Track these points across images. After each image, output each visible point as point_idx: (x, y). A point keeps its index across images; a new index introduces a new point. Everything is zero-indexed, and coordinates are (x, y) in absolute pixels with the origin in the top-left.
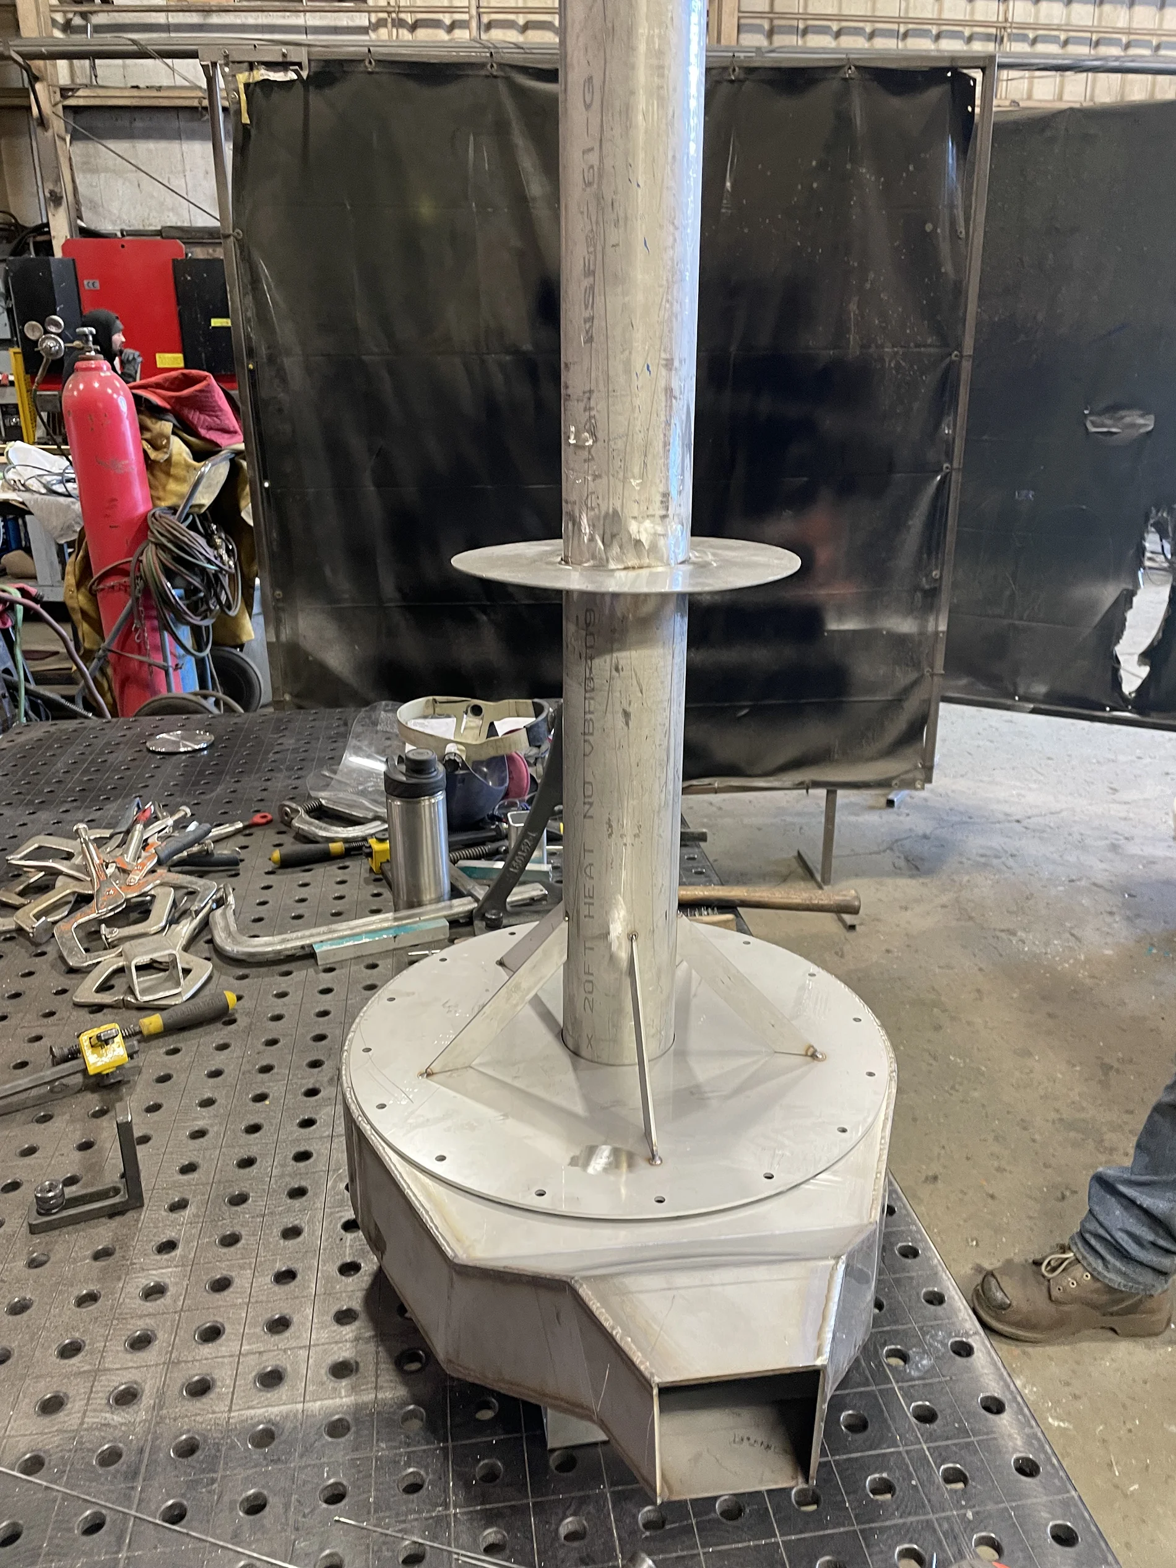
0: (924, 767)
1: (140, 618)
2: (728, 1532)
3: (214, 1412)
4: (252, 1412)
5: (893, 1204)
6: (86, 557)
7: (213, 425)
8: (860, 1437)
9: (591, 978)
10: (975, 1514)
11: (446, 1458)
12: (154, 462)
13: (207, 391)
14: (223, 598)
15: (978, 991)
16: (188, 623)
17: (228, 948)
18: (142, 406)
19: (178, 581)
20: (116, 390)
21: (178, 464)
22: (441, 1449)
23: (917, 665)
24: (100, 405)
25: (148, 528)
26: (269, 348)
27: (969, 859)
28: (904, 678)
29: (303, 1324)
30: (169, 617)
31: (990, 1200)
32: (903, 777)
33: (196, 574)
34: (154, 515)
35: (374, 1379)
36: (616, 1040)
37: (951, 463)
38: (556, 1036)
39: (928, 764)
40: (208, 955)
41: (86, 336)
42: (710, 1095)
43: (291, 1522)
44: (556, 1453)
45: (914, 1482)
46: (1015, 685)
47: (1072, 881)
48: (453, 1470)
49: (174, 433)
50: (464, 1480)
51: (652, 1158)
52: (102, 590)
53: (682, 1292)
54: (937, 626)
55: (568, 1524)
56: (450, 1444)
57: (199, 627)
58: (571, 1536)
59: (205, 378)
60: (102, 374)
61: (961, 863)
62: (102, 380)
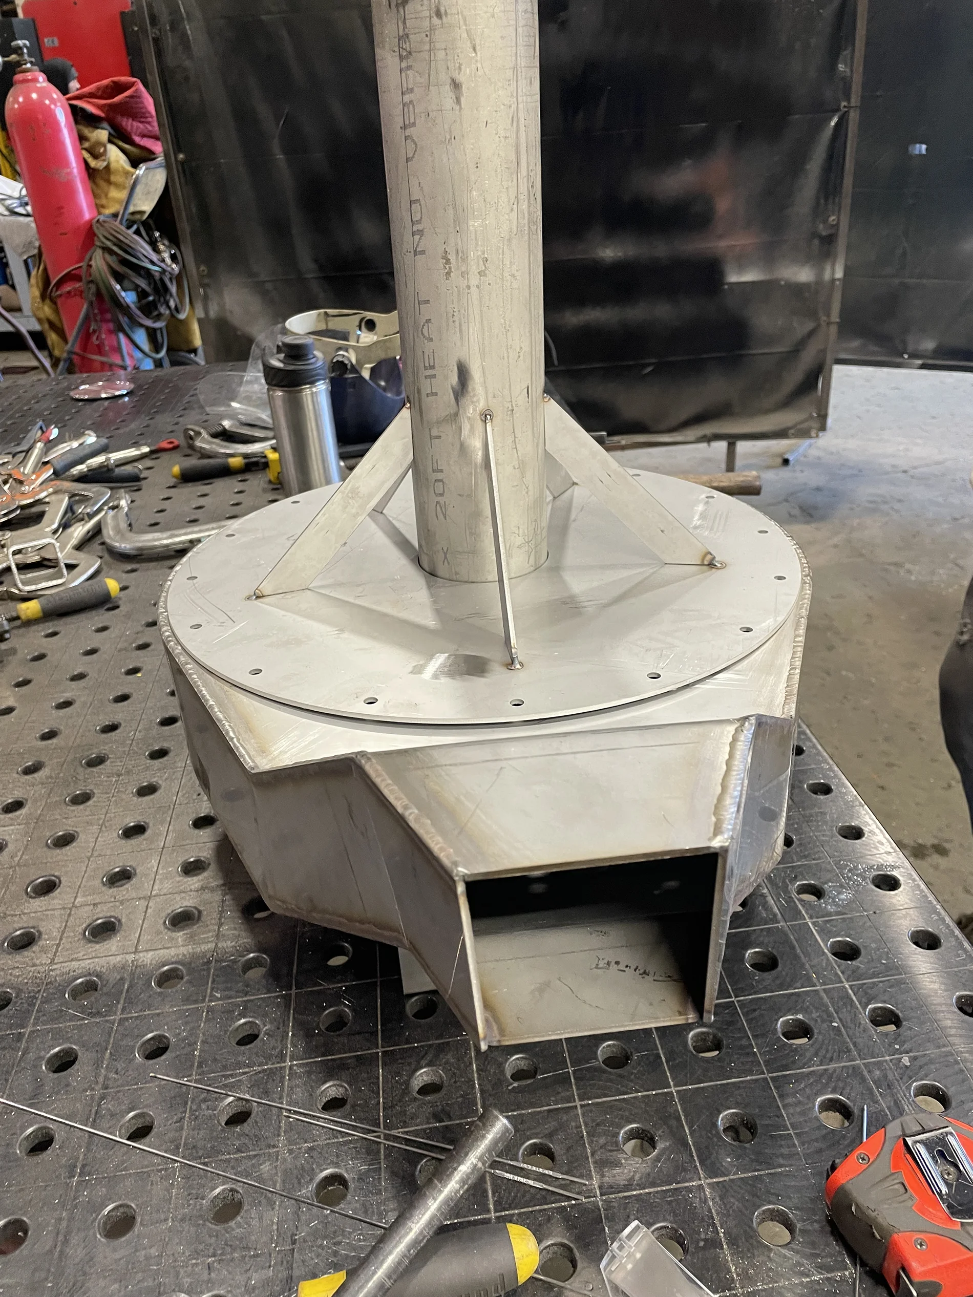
0: (819, 416)
1: (96, 321)
2: (611, 1081)
3: (34, 965)
4: (75, 964)
5: (801, 744)
6: (45, 269)
7: (146, 132)
8: (768, 976)
9: (439, 476)
10: (913, 1059)
11: (288, 1006)
12: (94, 170)
13: (136, 96)
14: (172, 304)
15: (869, 616)
16: (142, 325)
17: (117, 544)
18: (79, 116)
19: (126, 283)
20: (53, 101)
21: (117, 171)
22: (282, 996)
23: (813, 314)
24: (40, 117)
25: (95, 235)
26: (170, 14)
27: (859, 506)
28: (802, 327)
29: (146, 875)
30: (124, 320)
31: (880, 791)
32: (798, 427)
33: (140, 275)
34: (98, 221)
35: (216, 928)
36: (474, 552)
37: (849, 101)
38: (412, 560)
39: (822, 413)
40: (100, 554)
41: (21, 48)
42: (586, 604)
43: (101, 1080)
44: (414, 999)
45: (835, 1024)
46: (904, 343)
47: (955, 519)
48: (294, 1018)
49: (110, 141)
50: (306, 1031)
51: (510, 664)
52: (60, 296)
53: (510, 762)
54: (833, 273)
55: (423, 1076)
56: (293, 991)
57: (155, 330)
58: (425, 1090)
59: (133, 84)
60: (38, 85)
61: (852, 509)
62: (40, 91)
